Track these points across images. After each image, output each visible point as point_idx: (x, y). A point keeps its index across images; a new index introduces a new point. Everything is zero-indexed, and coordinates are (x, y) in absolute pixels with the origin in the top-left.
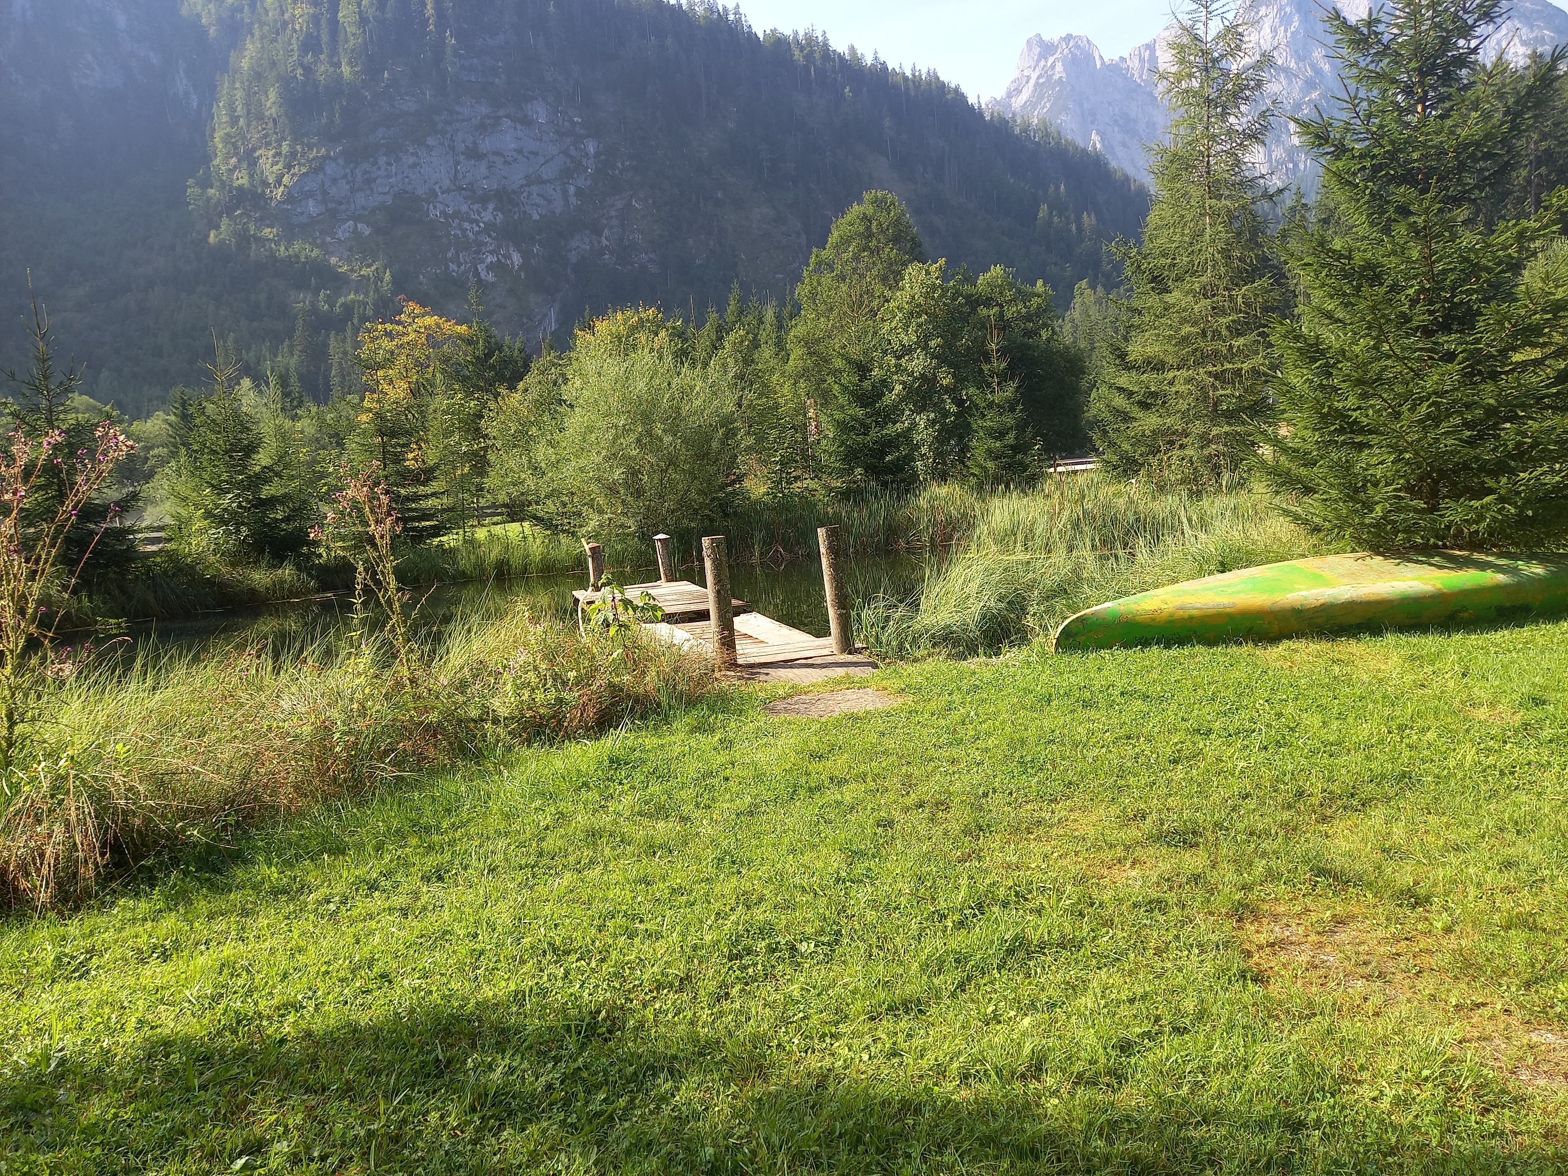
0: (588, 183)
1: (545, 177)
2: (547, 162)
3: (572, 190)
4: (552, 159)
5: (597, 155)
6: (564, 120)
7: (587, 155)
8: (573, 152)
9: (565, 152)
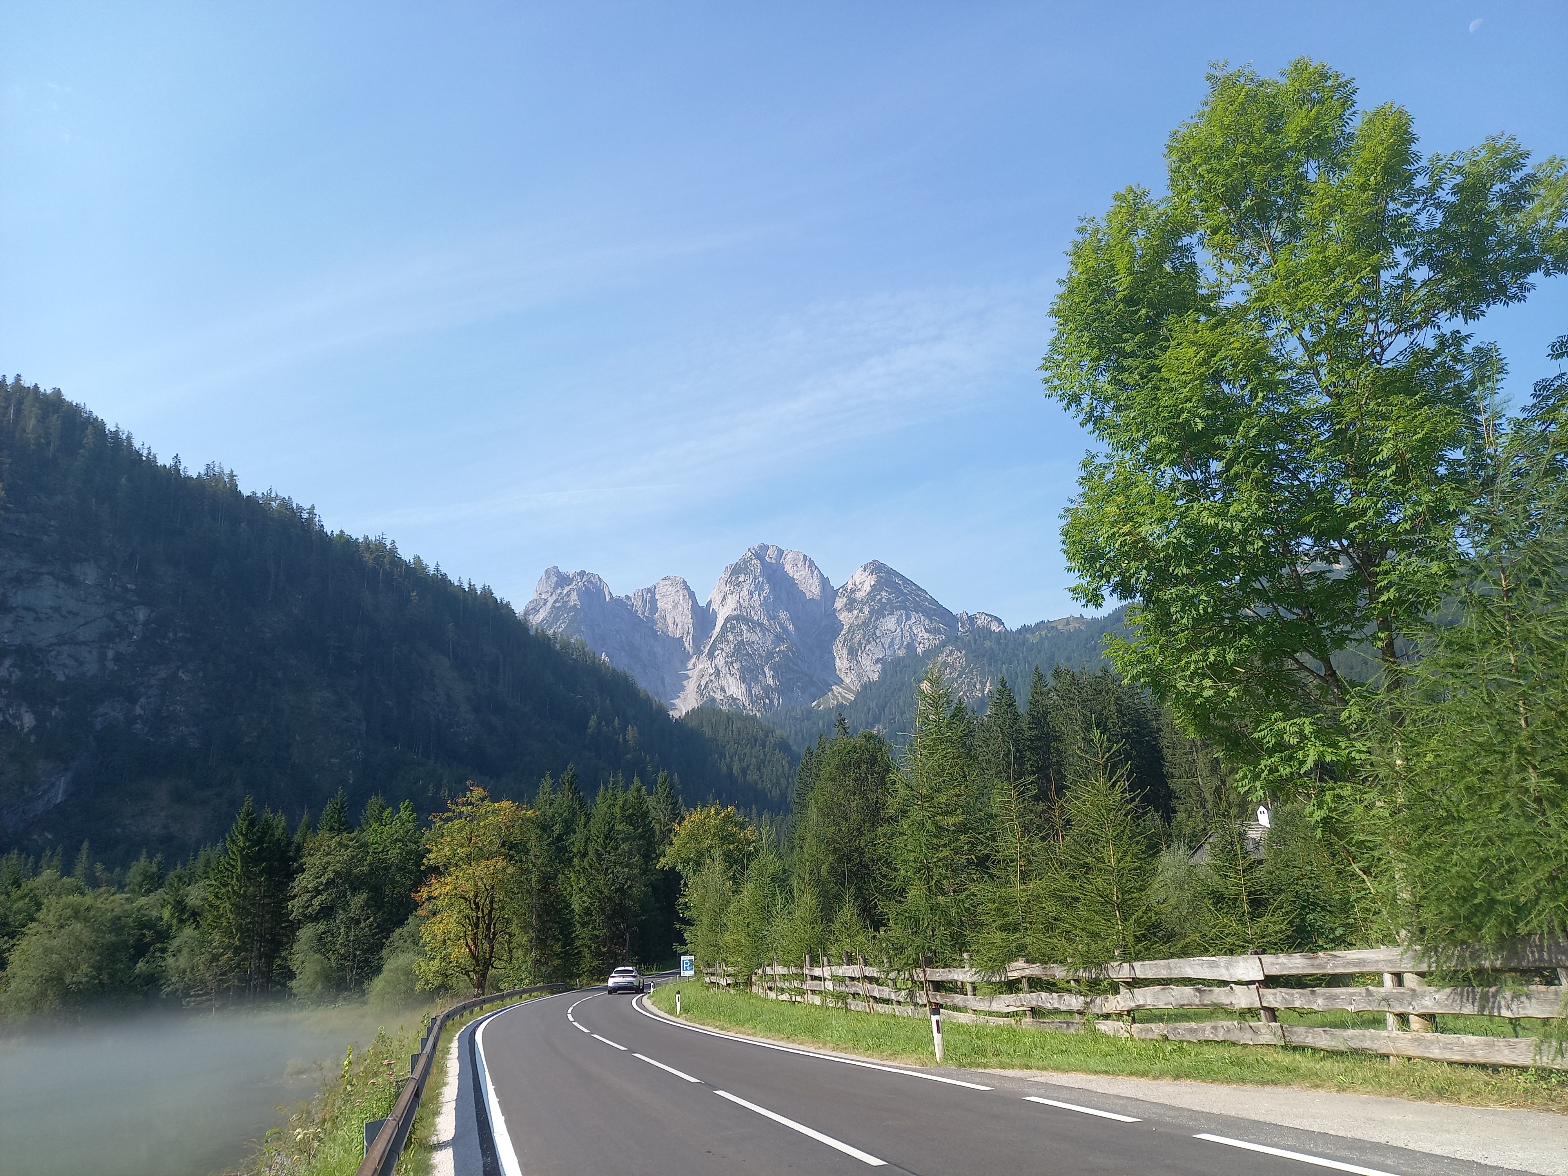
0: (132, 649)
1: (81, 638)
2: (86, 623)
3: (110, 654)
4: (93, 621)
5: (146, 623)
6: (115, 585)
7: (135, 622)
8: (119, 617)
9: (111, 617)
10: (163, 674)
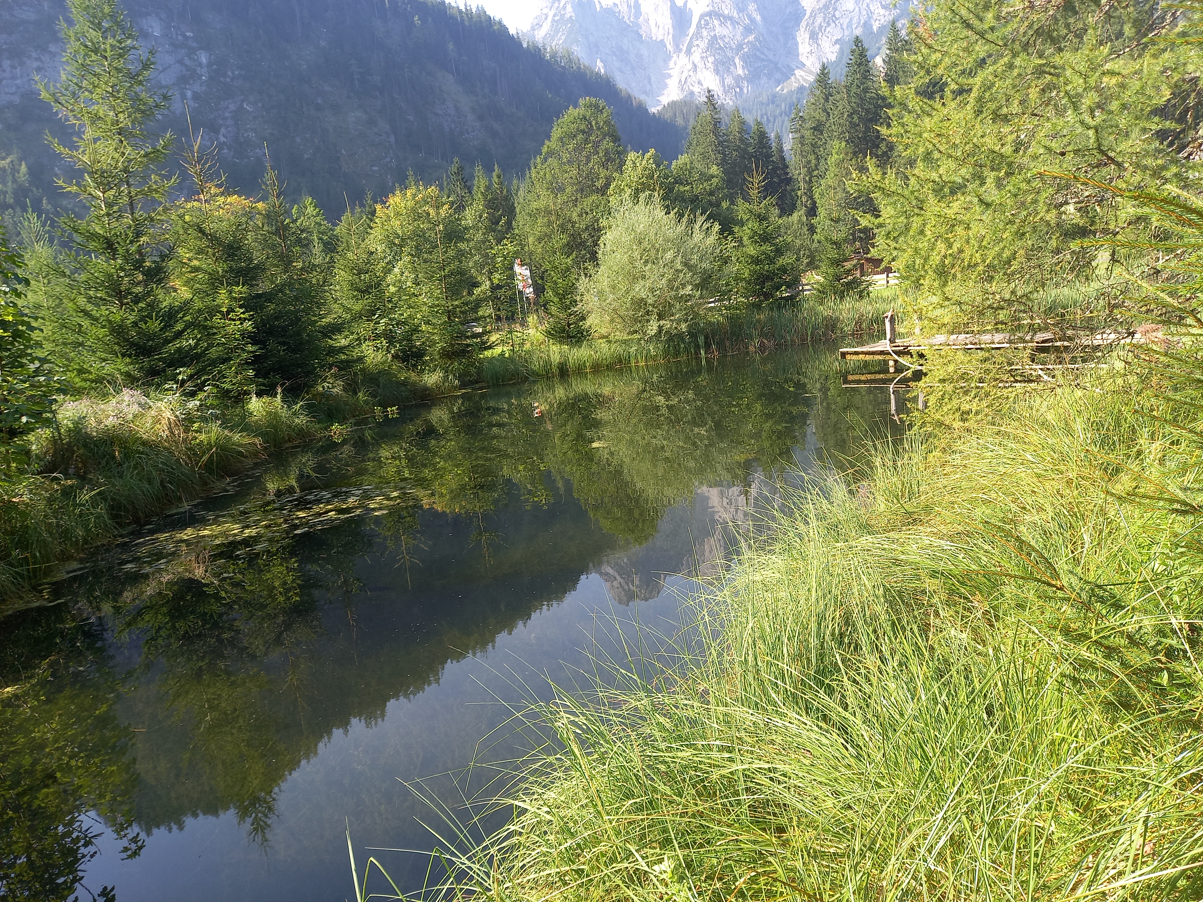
4: (169, 67)
5: (210, 65)
6: (177, 34)
7: (200, 64)
8: (187, 62)
9: (181, 62)
10: (232, 107)
